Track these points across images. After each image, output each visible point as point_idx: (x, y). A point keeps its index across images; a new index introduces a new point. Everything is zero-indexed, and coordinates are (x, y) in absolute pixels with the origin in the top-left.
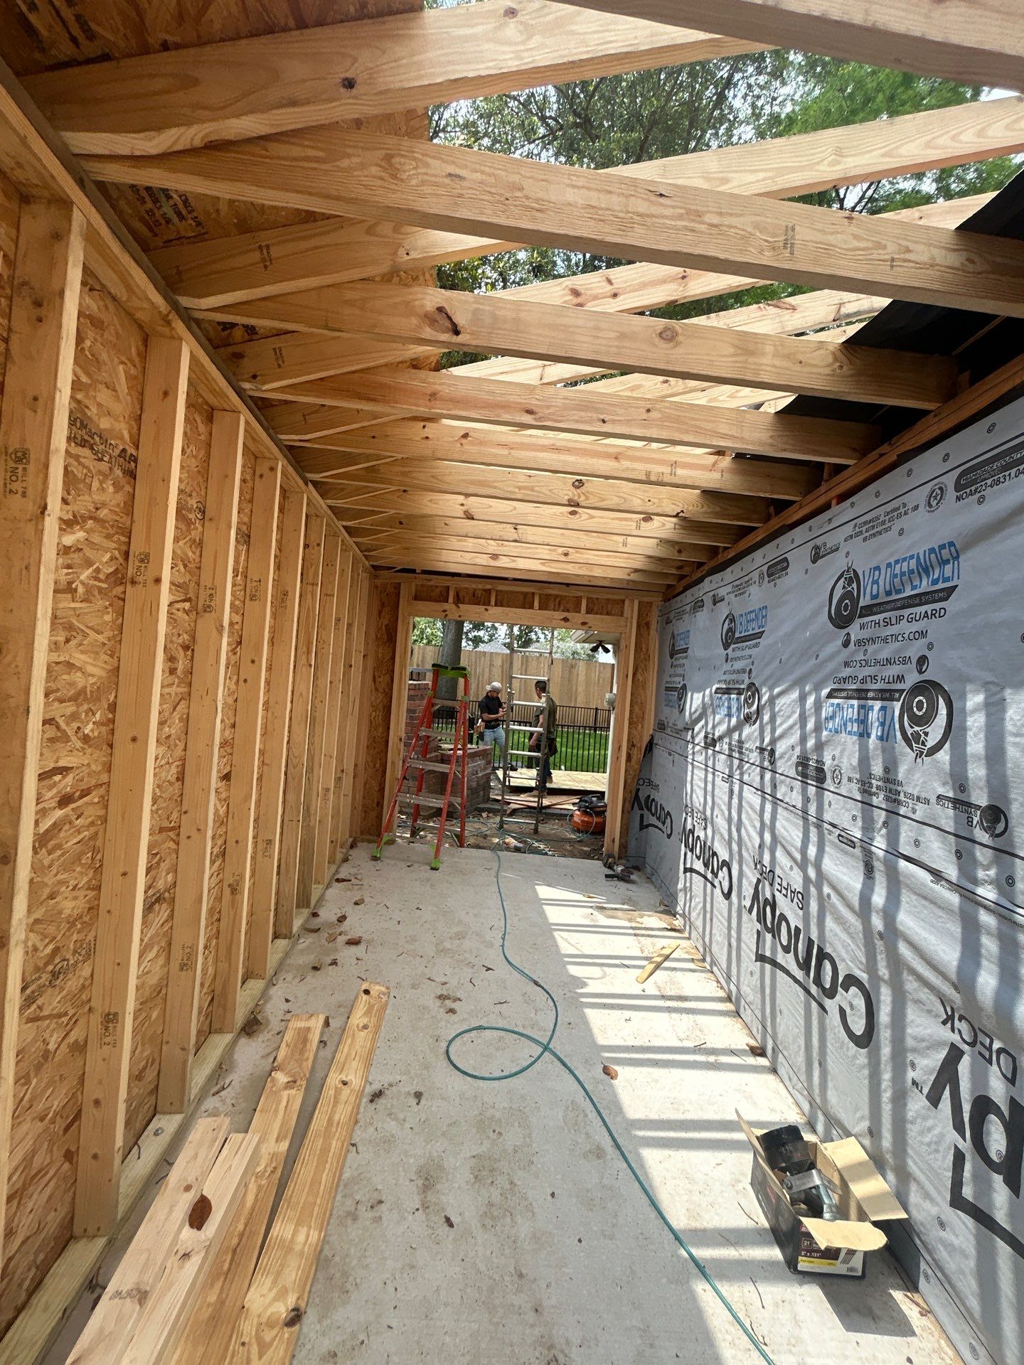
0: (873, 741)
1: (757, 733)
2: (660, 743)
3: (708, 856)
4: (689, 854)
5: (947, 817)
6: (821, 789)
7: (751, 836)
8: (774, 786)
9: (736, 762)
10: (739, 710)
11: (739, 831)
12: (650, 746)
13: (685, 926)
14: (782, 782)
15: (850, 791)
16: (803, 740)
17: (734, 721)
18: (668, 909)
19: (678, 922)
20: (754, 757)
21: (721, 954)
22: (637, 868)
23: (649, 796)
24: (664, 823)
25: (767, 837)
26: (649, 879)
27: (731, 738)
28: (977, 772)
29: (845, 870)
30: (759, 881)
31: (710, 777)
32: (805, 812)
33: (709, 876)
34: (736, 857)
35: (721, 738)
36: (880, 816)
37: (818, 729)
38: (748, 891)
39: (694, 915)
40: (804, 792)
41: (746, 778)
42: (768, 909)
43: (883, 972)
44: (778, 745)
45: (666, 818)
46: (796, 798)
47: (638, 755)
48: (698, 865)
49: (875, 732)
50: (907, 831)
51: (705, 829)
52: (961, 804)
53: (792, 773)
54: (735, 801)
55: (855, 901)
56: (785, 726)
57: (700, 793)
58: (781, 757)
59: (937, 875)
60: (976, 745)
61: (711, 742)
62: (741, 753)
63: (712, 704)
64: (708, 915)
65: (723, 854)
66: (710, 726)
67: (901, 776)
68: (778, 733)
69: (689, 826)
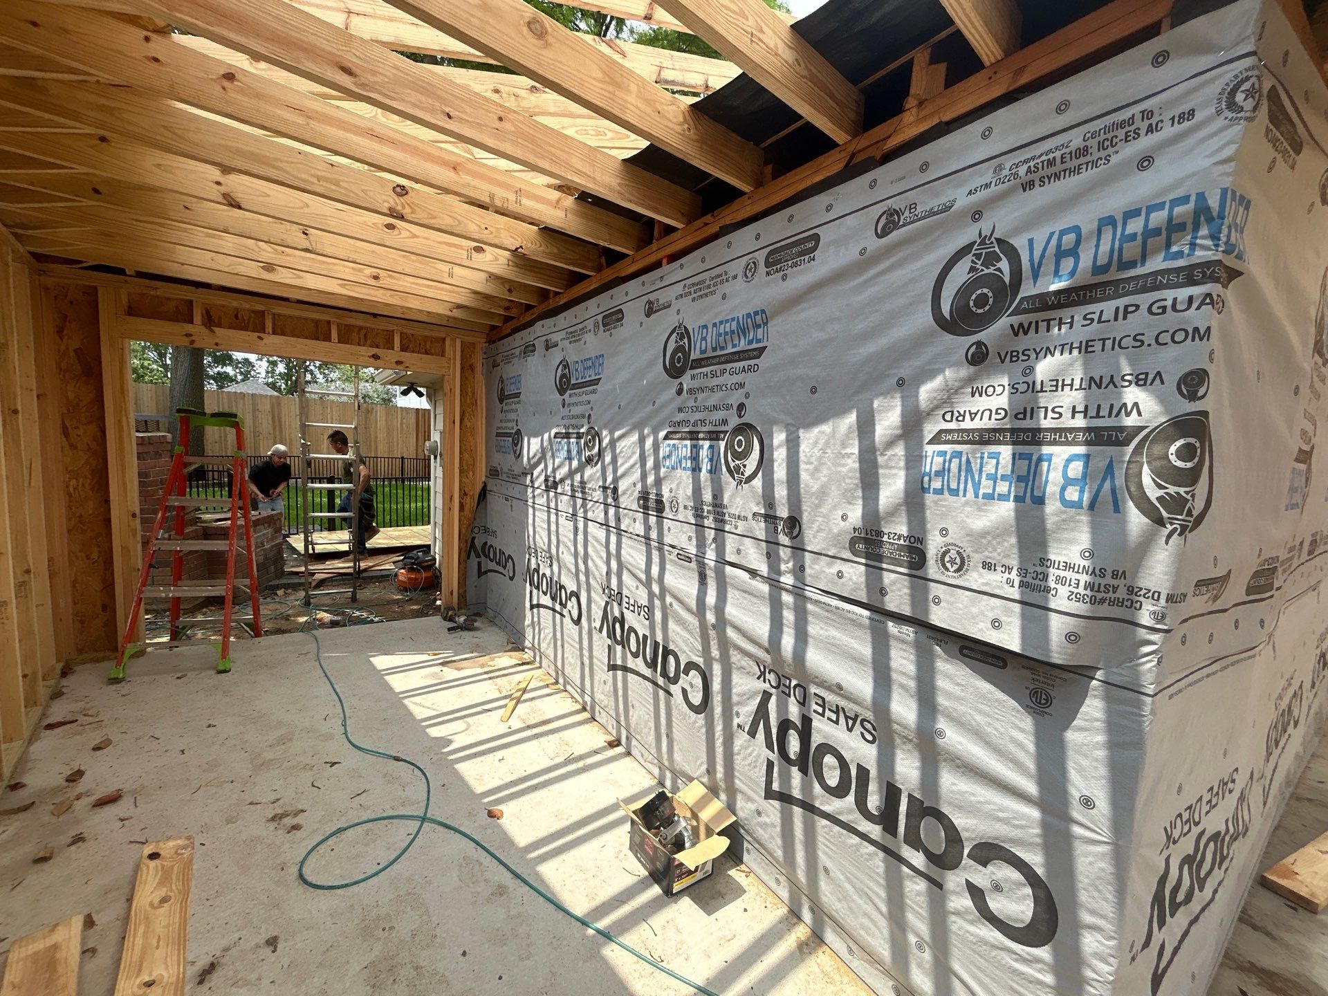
0: (704, 474)
1: (599, 474)
2: (495, 489)
3: (556, 590)
4: (535, 591)
5: (760, 529)
6: (660, 518)
7: (598, 565)
8: (618, 520)
9: (579, 502)
10: (579, 453)
11: (585, 563)
12: (484, 493)
13: (535, 658)
14: (626, 515)
15: (686, 517)
16: (644, 477)
17: (575, 463)
18: (516, 644)
19: (528, 655)
20: (598, 495)
21: (574, 674)
22: (478, 615)
23: (486, 543)
24: (505, 567)
25: (614, 564)
26: (492, 622)
27: (572, 480)
28: (781, 493)
29: (683, 581)
30: (607, 603)
31: (553, 518)
32: (647, 538)
33: (558, 607)
34: (584, 586)
35: (562, 480)
36: (710, 534)
37: (657, 466)
38: (597, 614)
39: (544, 645)
40: (646, 522)
41: (590, 515)
42: (617, 626)
43: (715, 653)
44: (620, 484)
45: (507, 561)
46: (639, 529)
47: (471, 503)
48: (546, 600)
49: (705, 466)
50: (730, 543)
51: (551, 566)
52: (770, 518)
53: (635, 506)
54: (580, 537)
55: (693, 604)
56: (626, 466)
57: (544, 534)
58: (624, 493)
59: (753, 573)
60: (780, 473)
61: (552, 485)
62: (584, 493)
63: (552, 448)
64: (559, 643)
65: (571, 586)
66: (550, 469)
67: (725, 501)
68: (620, 472)
69: (533, 566)
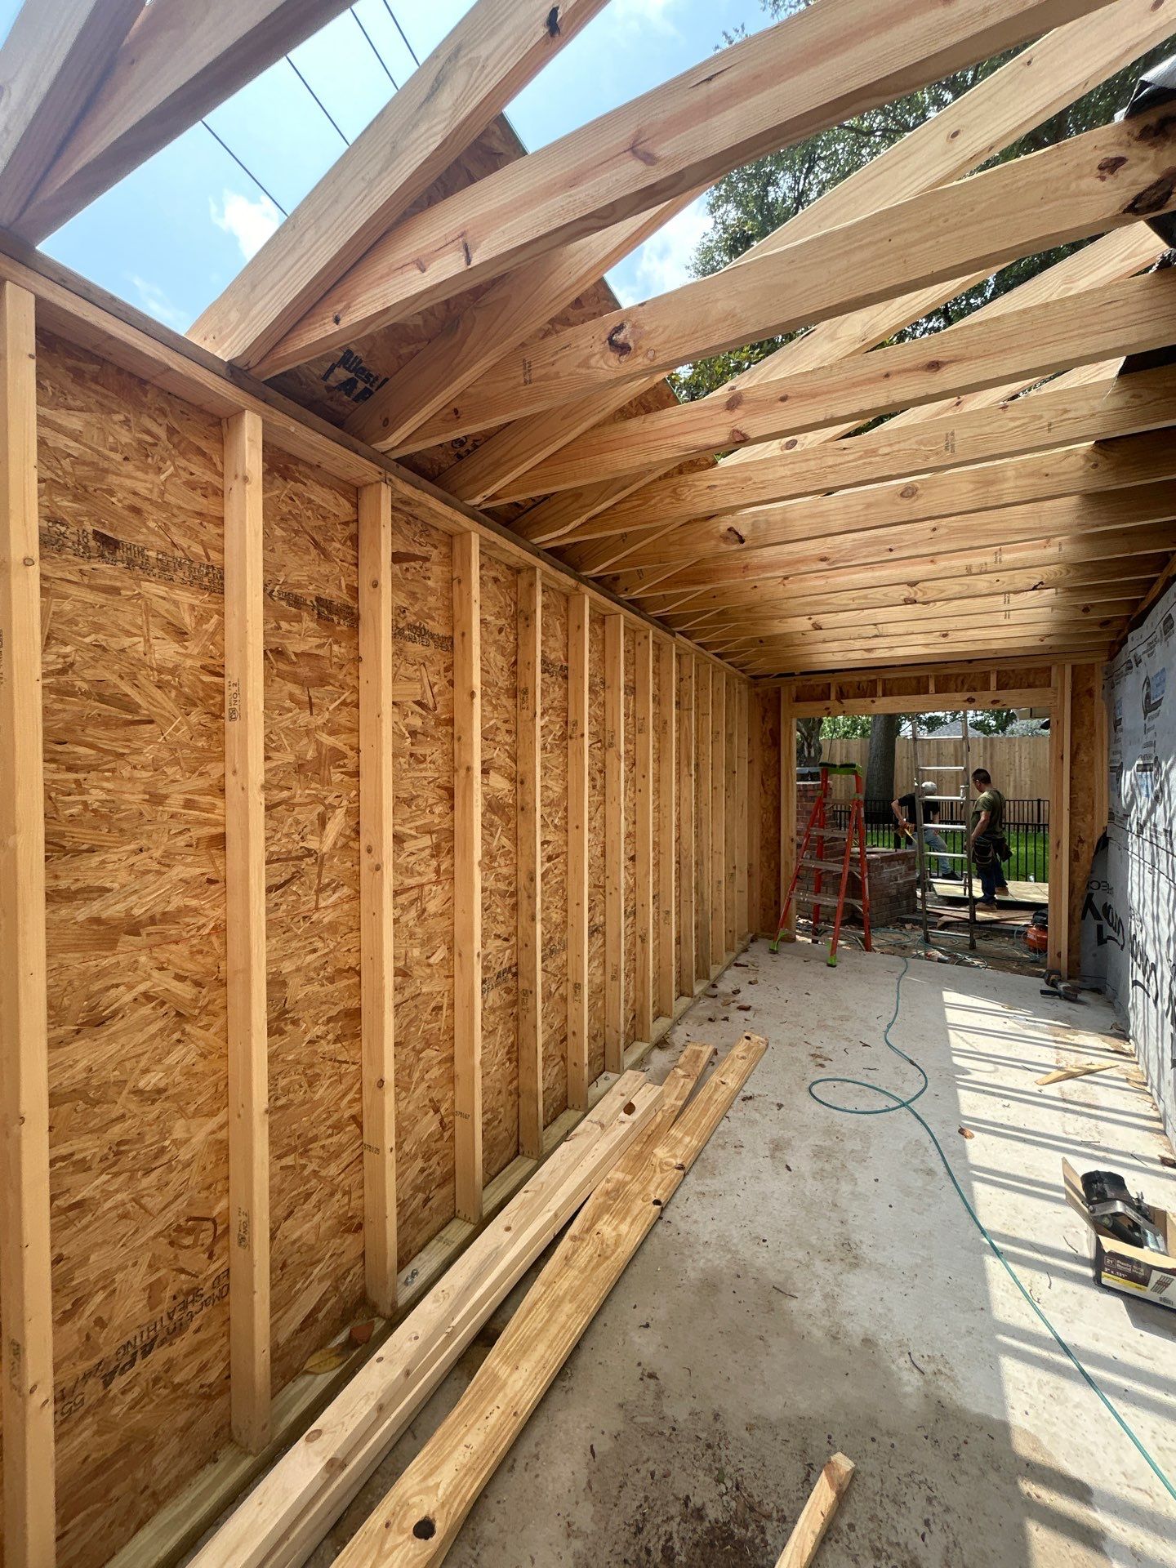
2: (1112, 836)
3: (1146, 964)
4: (1134, 964)
12: (1104, 842)
13: (1136, 1051)
18: (1122, 1031)
19: (1127, 1047)
22: (1097, 991)
23: (1106, 903)
24: (1118, 933)
26: (1110, 1003)
33: (1147, 985)
45: (1120, 926)
47: (1086, 852)
48: (1139, 975)
64: (1146, 1032)
69: (1133, 932)
